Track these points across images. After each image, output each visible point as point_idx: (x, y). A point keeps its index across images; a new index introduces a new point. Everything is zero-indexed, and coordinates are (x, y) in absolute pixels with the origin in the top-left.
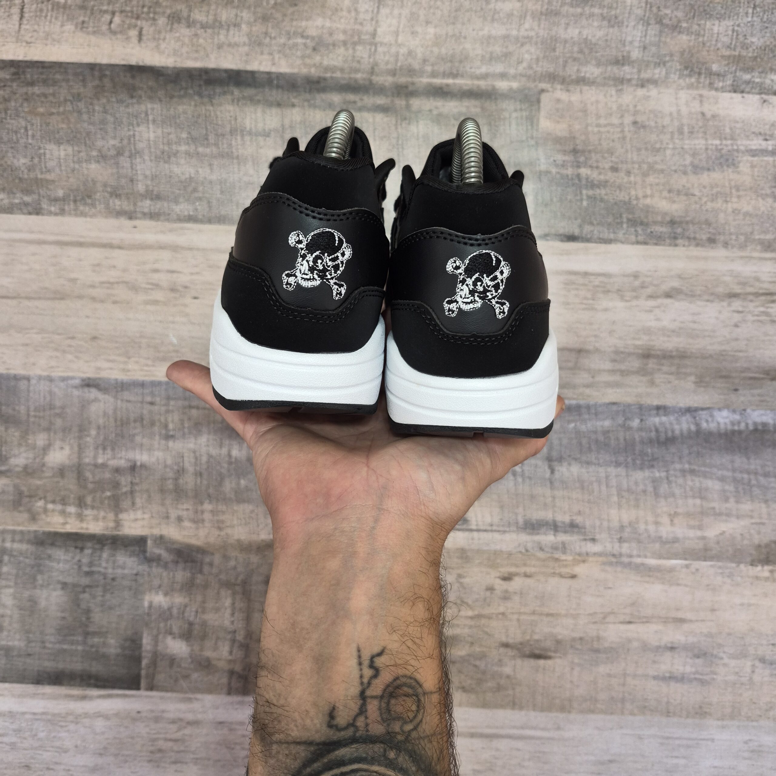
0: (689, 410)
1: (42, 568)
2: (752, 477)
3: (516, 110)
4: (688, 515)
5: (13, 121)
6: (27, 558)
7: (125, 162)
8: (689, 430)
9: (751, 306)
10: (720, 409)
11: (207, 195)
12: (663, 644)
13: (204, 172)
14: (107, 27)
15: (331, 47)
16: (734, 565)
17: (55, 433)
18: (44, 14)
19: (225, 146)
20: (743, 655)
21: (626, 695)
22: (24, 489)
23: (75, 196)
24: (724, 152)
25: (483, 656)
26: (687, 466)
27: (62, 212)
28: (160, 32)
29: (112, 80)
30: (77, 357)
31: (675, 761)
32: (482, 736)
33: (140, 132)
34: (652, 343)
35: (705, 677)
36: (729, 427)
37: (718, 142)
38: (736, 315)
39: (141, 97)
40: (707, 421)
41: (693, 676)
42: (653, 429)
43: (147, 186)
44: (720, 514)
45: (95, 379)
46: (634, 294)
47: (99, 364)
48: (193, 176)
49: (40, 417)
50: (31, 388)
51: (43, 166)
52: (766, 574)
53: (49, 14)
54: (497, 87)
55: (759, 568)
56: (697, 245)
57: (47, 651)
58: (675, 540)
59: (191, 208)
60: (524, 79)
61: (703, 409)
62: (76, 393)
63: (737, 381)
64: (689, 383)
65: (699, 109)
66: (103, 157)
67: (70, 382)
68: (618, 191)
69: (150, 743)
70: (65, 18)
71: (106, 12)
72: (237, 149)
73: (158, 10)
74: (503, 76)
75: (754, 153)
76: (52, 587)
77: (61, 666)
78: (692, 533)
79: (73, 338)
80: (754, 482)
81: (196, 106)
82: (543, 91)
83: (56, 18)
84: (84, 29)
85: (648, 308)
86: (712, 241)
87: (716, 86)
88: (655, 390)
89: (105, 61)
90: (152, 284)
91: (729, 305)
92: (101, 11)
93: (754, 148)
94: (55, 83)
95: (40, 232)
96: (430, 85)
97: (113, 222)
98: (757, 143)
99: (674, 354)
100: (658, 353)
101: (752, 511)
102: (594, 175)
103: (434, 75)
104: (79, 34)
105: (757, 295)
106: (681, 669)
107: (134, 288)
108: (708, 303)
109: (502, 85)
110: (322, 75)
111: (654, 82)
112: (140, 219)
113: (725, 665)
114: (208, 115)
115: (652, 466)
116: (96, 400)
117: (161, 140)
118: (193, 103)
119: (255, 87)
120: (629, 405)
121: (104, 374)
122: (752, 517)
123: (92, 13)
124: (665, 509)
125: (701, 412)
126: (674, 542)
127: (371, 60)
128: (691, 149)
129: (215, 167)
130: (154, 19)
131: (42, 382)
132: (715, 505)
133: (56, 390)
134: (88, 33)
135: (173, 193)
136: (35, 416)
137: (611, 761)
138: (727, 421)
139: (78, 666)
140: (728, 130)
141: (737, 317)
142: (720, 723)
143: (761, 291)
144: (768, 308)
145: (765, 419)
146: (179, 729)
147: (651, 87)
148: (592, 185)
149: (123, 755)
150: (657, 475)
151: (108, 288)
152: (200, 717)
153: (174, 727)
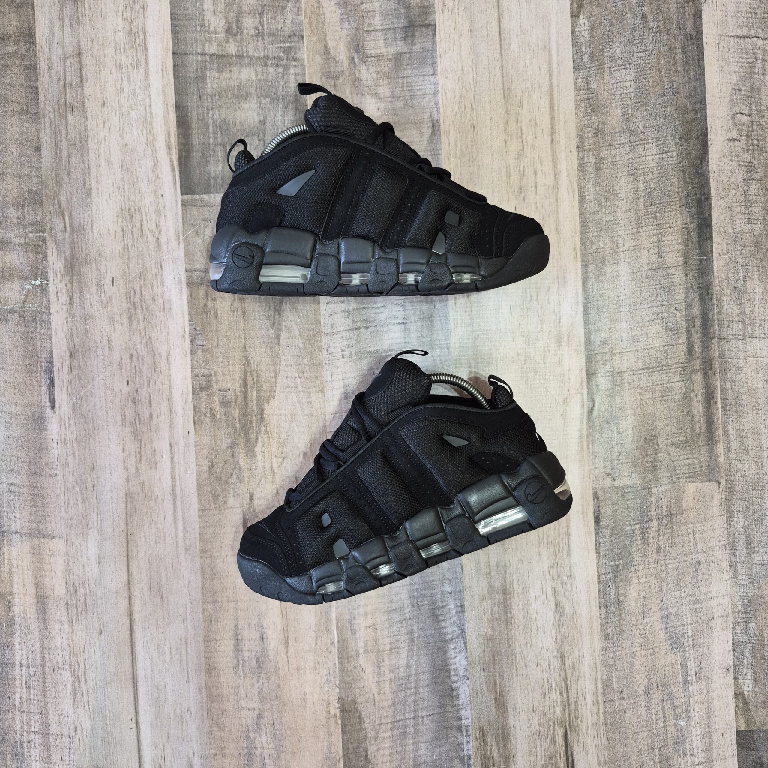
0: (463, 632)
1: (276, 101)
2: (413, 690)
3: (700, 462)
4: (376, 640)
5: (651, 39)
6: (283, 88)
7: (625, 138)
8: (447, 634)
9: (556, 675)
10: (466, 657)
11: (604, 210)
12: (265, 630)
13: (623, 205)
14: (738, 111)
15: (738, 302)
16: (338, 683)
17: (391, 102)
18: (744, 56)
19: (647, 221)
20: (262, 699)
21: (220, 604)
22: (341, 79)
23: (592, 98)
24: (682, 639)
25: (240, 480)
26: (416, 635)
27: (578, 89)
28: (738, 156)
29: (693, 120)
30: (456, 113)
31: (168, 652)
32: (174, 486)
33: (651, 148)
34: (516, 595)
35: (241, 669)
36: (452, 667)
37: (690, 634)
38: (547, 663)
39: (681, 146)
40: (455, 648)
41: (240, 659)
42: (444, 604)
43: (607, 159)
44: (379, 667)
45: (439, 130)
46: (556, 577)
47: (452, 133)
48: (619, 196)
49: (402, 87)
50: (426, 78)
51: (615, 68)
52: (332, 712)
53: (744, 60)
54: (718, 445)
55: (337, 705)
56: (602, 625)
57: (205, 112)
58: (353, 632)
59: (592, 197)
60: (727, 466)
61: (465, 643)
62: (427, 116)
63: (492, 670)
64: (486, 630)
65: (716, 615)
66: (627, 118)
67: (435, 110)
68: (641, 555)
69: (137, 208)
70: (743, 74)
71: (751, 109)
72: (645, 231)
73: (756, 152)
74: (728, 449)
75: (684, 665)
76: (261, 111)
77: (194, 125)
78: (361, 644)
79: (472, 109)
80: (409, 692)
81: (679, 192)
82: (719, 483)
83: (741, 67)
84: (734, 92)
85: (544, 590)
86: (607, 637)
87: (737, 627)
88: (477, 602)
89: (709, 112)
90: (524, 171)
91: (555, 657)
92: (751, 104)
93: (688, 665)
94: (686, 71)
95: (559, 72)
96: (715, 389)
97: (573, 132)
98: (692, 666)
99: (509, 615)
100: (508, 602)
101: (384, 693)
102: (652, 533)
103: (723, 390)
104: (730, 88)
105: (566, 679)
106: (246, 648)
107: (519, 156)
108: (554, 640)
109: (720, 449)
110: (715, 296)
111: (735, 576)
112: (578, 155)
113: (253, 685)
114: (672, 203)
115: (413, 606)
116: (422, 134)
117: (647, 166)
118: (680, 190)
119: (699, 241)
120: (462, 582)
121: (444, 138)
122: (379, 694)
123: (748, 97)
124: (379, 620)
125: (462, 642)
126: (352, 630)
127: (731, 337)
128: (683, 612)
129: (629, 214)
130: (748, 150)
131: (433, 86)
132: (386, 662)
133: (427, 99)
134: (731, 95)
135: (603, 181)
136: (403, 83)
137: (162, 597)
138: (458, 665)
139: (196, 139)
140: (701, 641)
141: (545, 664)
142: (203, 685)
143: (569, 682)
144: (555, 689)
145: (462, 696)
146: (152, 232)
147: (731, 573)
148: (644, 532)
149: (124, 185)
150: (407, 611)
151: (517, 134)
152: (164, 248)
153: (153, 227)
